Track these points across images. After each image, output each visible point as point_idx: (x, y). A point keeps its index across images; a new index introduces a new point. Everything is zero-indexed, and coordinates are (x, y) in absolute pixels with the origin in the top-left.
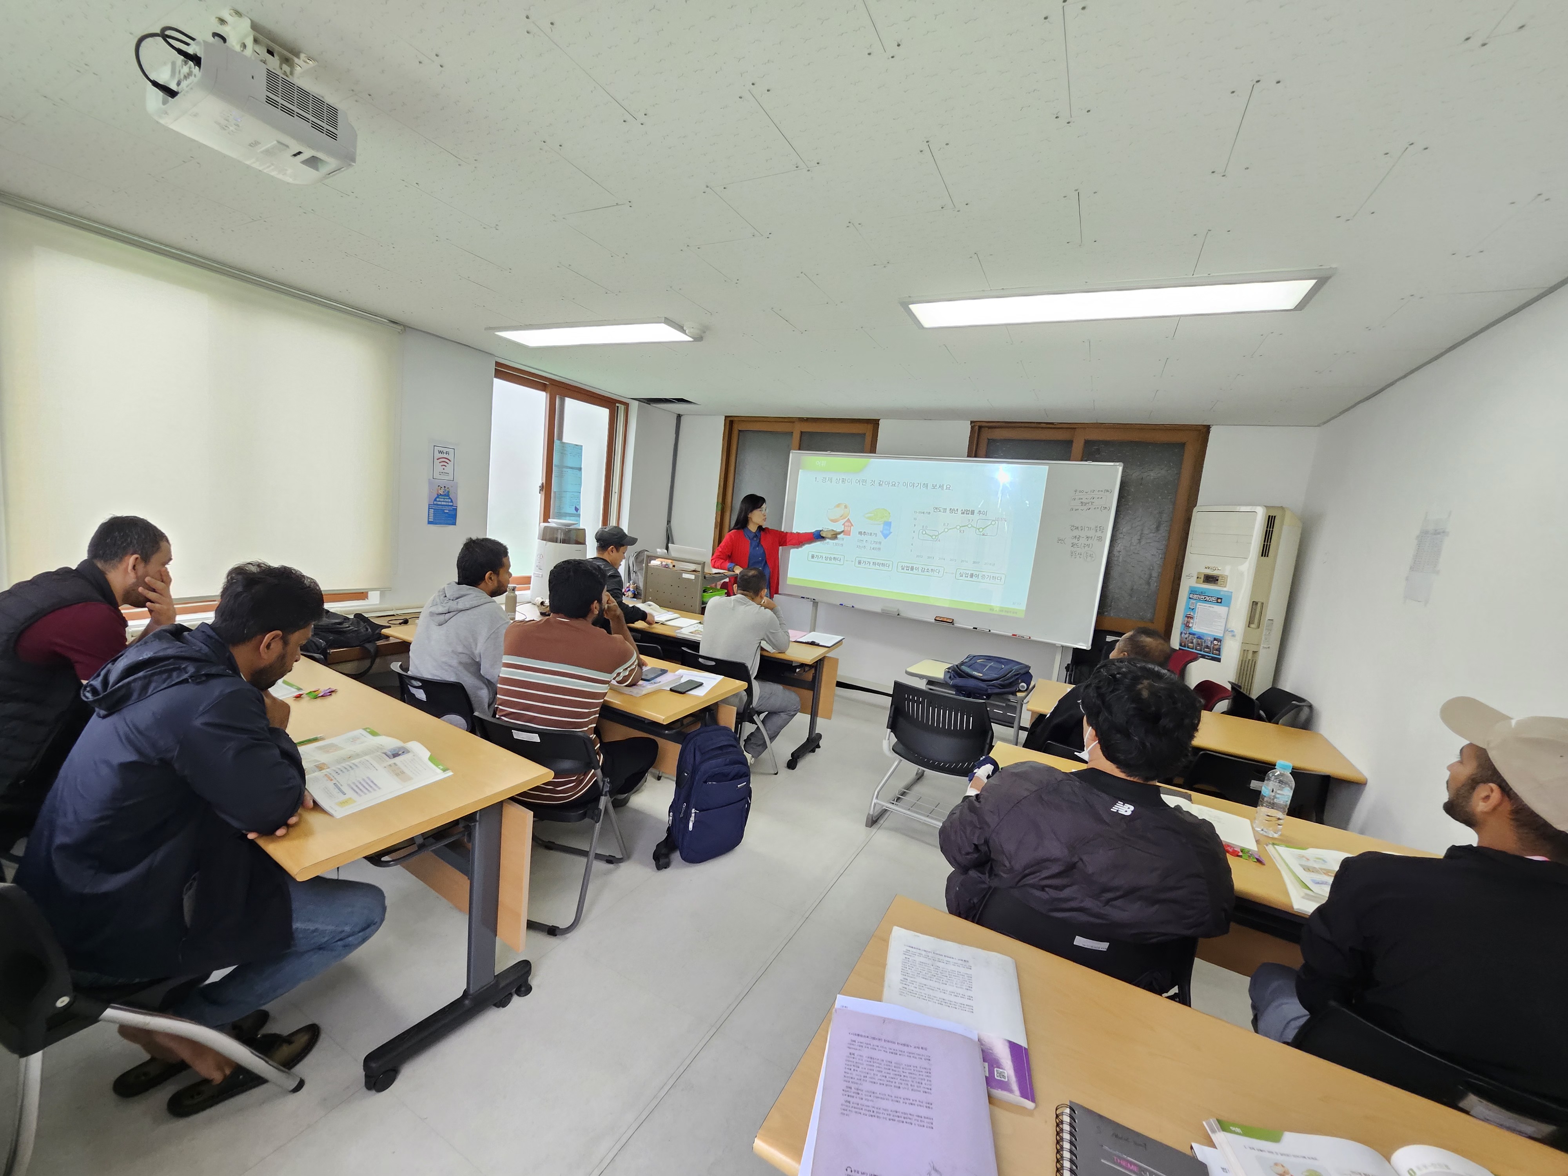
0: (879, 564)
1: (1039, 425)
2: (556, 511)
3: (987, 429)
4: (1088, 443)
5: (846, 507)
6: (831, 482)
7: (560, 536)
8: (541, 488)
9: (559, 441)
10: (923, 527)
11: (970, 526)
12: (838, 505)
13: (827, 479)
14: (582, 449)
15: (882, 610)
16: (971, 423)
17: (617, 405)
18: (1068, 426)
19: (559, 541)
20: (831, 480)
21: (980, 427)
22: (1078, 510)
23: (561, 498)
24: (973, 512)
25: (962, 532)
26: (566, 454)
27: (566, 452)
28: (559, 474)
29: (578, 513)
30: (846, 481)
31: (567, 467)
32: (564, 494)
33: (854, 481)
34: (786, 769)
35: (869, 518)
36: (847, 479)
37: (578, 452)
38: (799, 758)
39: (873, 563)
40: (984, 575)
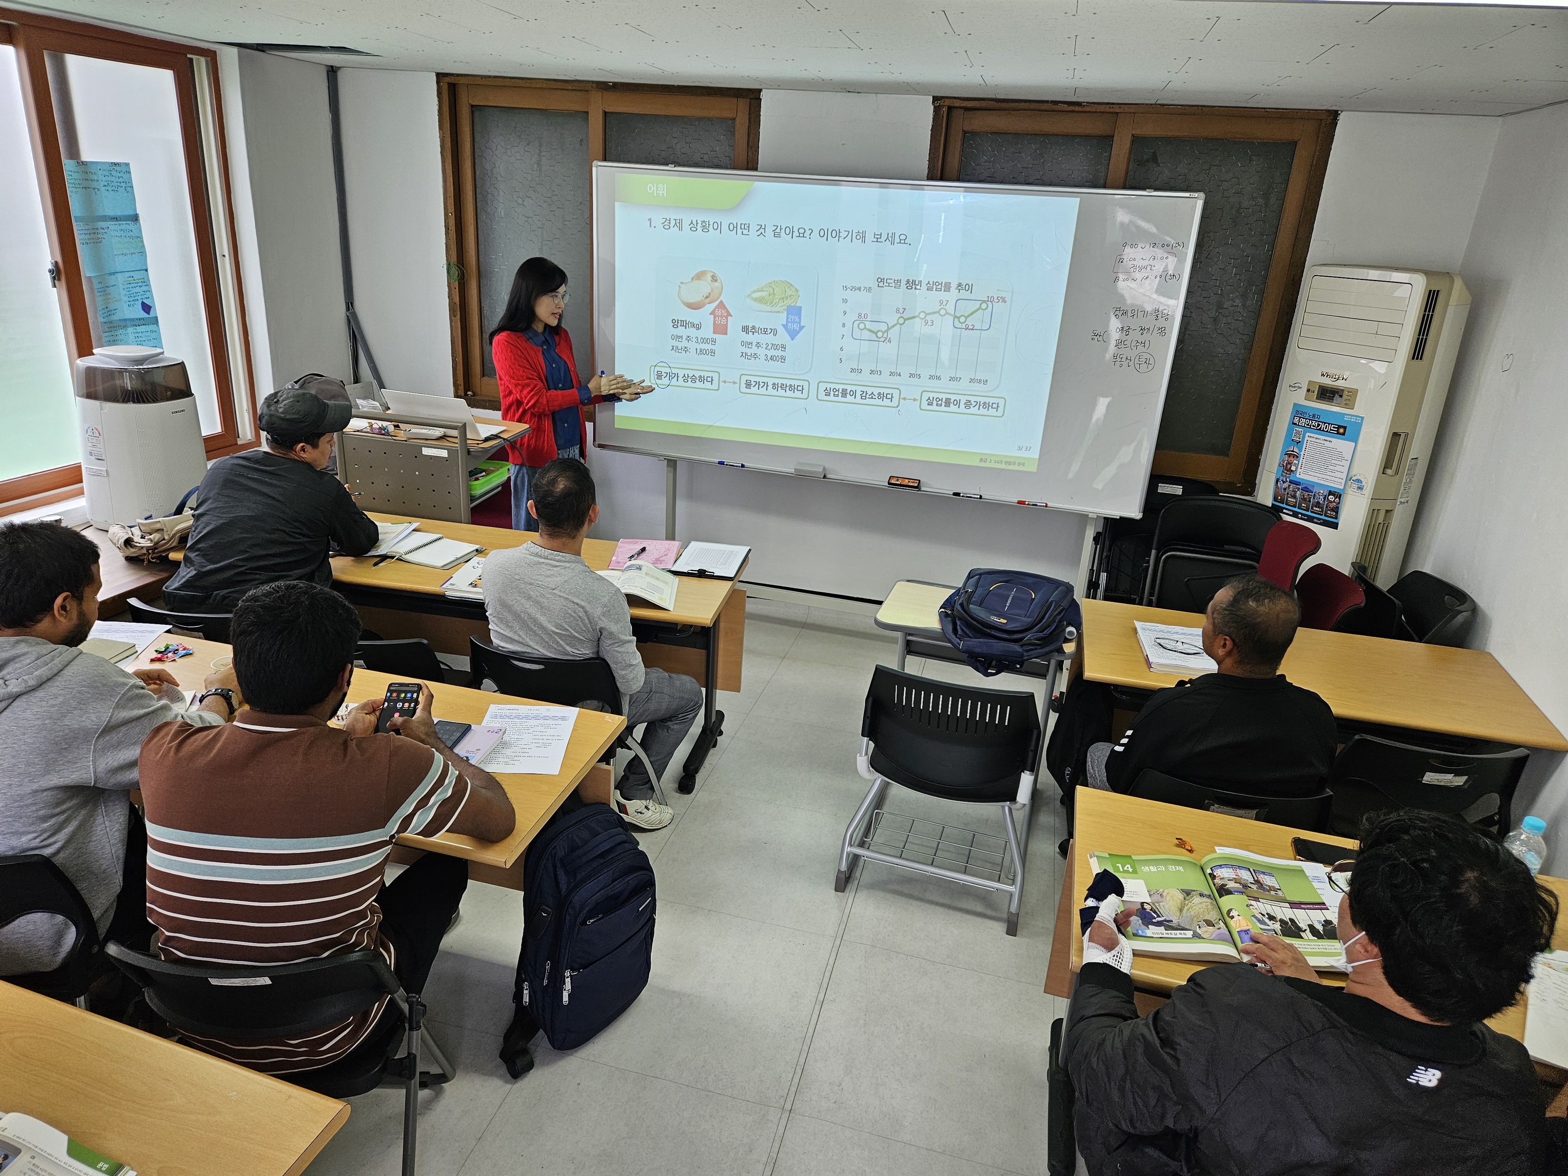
0: (783, 387)
2: (101, 323)
3: (962, 111)
4: (1135, 139)
5: (714, 279)
6: (681, 229)
7: (129, 384)
8: (56, 274)
9: (72, 161)
10: (860, 315)
11: (943, 312)
12: (699, 276)
13: (673, 223)
14: (130, 174)
15: (795, 469)
16: (933, 102)
17: (188, 57)
18: (1106, 109)
20: (679, 224)
21: (950, 108)
23: (105, 290)
24: (947, 287)
25: (930, 323)
26: (94, 189)
27: (95, 185)
28: (88, 236)
29: (152, 314)
30: (711, 227)
31: (105, 218)
32: (111, 280)
33: (725, 227)
34: (678, 795)
35: (760, 300)
36: (711, 223)
37: (121, 180)
38: (697, 771)
39: (774, 384)
40: (970, 401)
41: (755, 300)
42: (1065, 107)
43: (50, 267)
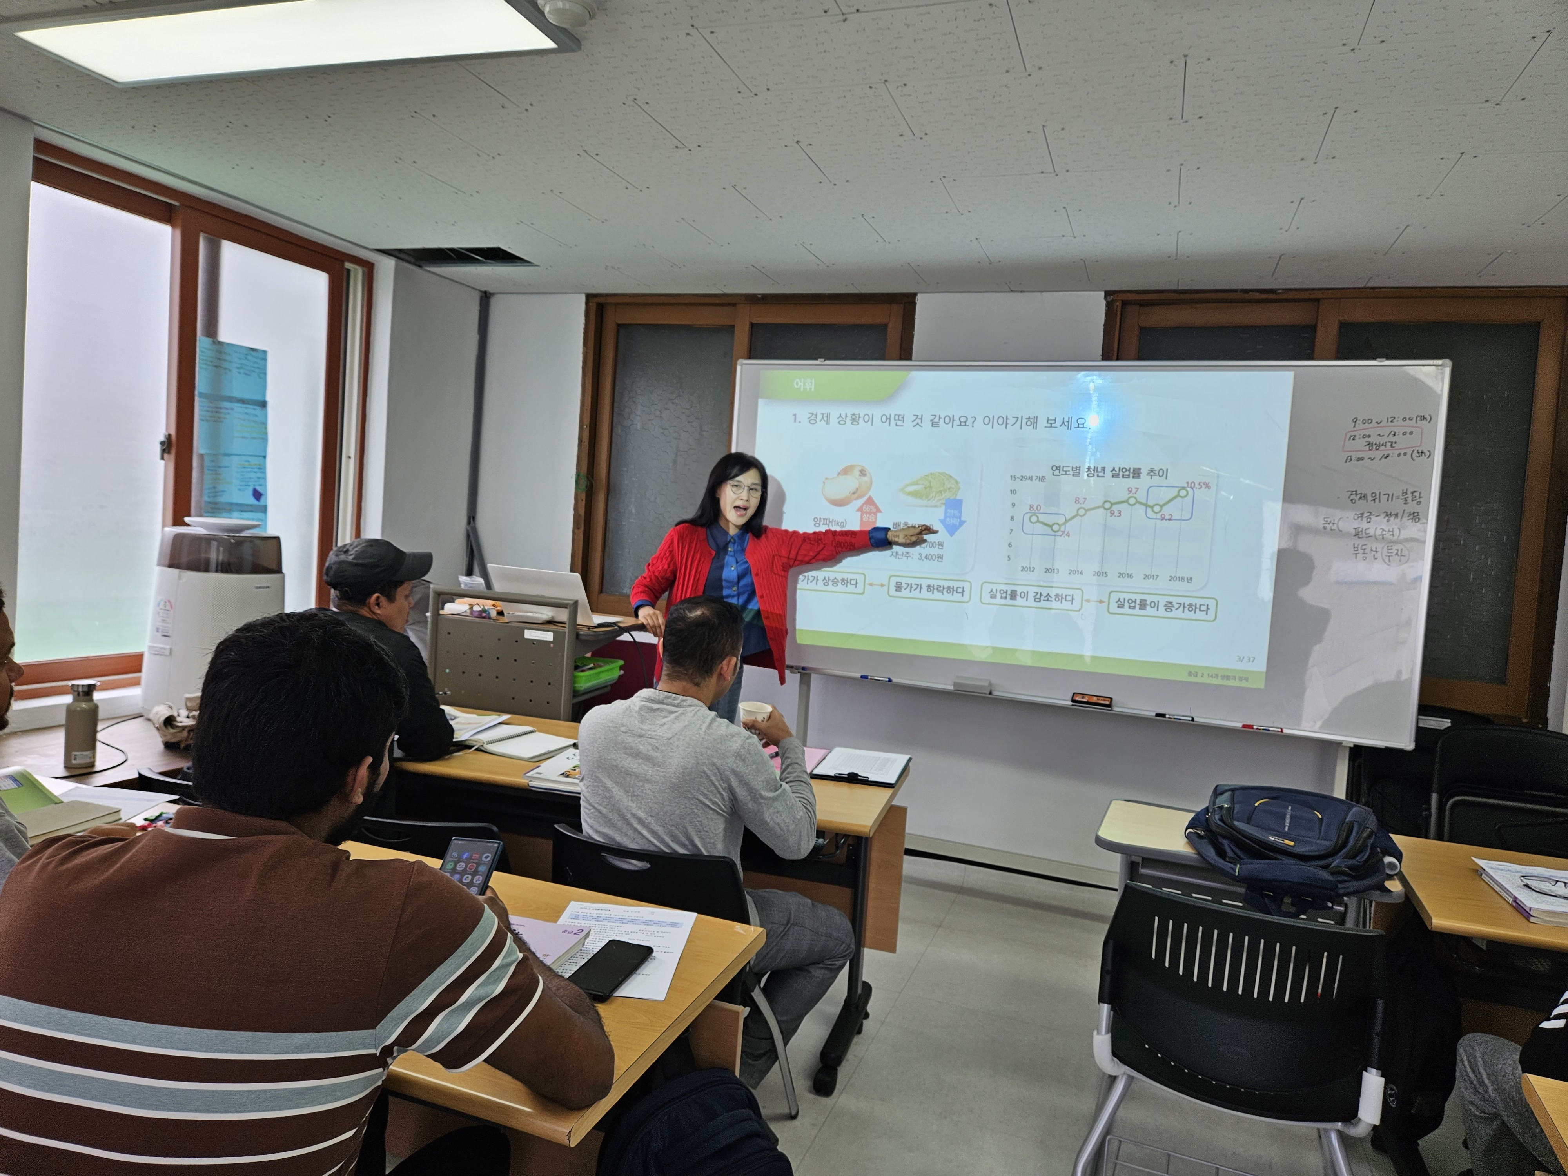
0: (940, 589)
1: (1247, 296)
2: (206, 499)
3: (1137, 306)
4: (1343, 325)
5: (863, 473)
6: (828, 423)
7: (215, 555)
8: (167, 446)
9: (208, 340)
10: (1031, 507)
11: (1132, 501)
12: (846, 471)
13: (820, 417)
14: (265, 359)
15: (955, 684)
16: (1105, 297)
17: (348, 265)
18: (1306, 295)
19: (213, 565)
20: (827, 418)
21: (1125, 303)
22: (1362, 459)
23: (216, 470)
24: (1137, 473)
25: (1116, 514)
26: (225, 369)
27: (226, 365)
28: (209, 414)
29: (262, 502)
30: (861, 419)
31: (231, 399)
32: (225, 461)
33: (877, 419)
34: (811, 1096)
35: (915, 494)
36: (862, 416)
37: (256, 365)
38: (839, 1061)
39: (929, 586)
40: (1171, 603)
41: (909, 494)
42: (1258, 296)
43: (162, 439)
